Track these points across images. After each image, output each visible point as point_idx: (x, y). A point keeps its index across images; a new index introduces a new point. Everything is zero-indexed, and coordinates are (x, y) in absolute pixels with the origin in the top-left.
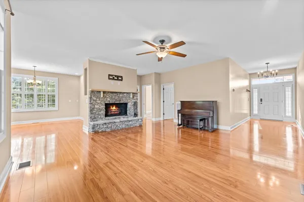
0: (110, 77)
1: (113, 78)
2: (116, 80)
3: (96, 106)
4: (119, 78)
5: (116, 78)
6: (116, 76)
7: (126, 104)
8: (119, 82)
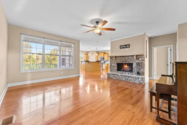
0: (121, 47)
1: (123, 47)
2: (125, 48)
3: (112, 65)
4: (127, 46)
5: (125, 47)
6: (125, 45)
7: (132, 64)
8: (127, 49)
